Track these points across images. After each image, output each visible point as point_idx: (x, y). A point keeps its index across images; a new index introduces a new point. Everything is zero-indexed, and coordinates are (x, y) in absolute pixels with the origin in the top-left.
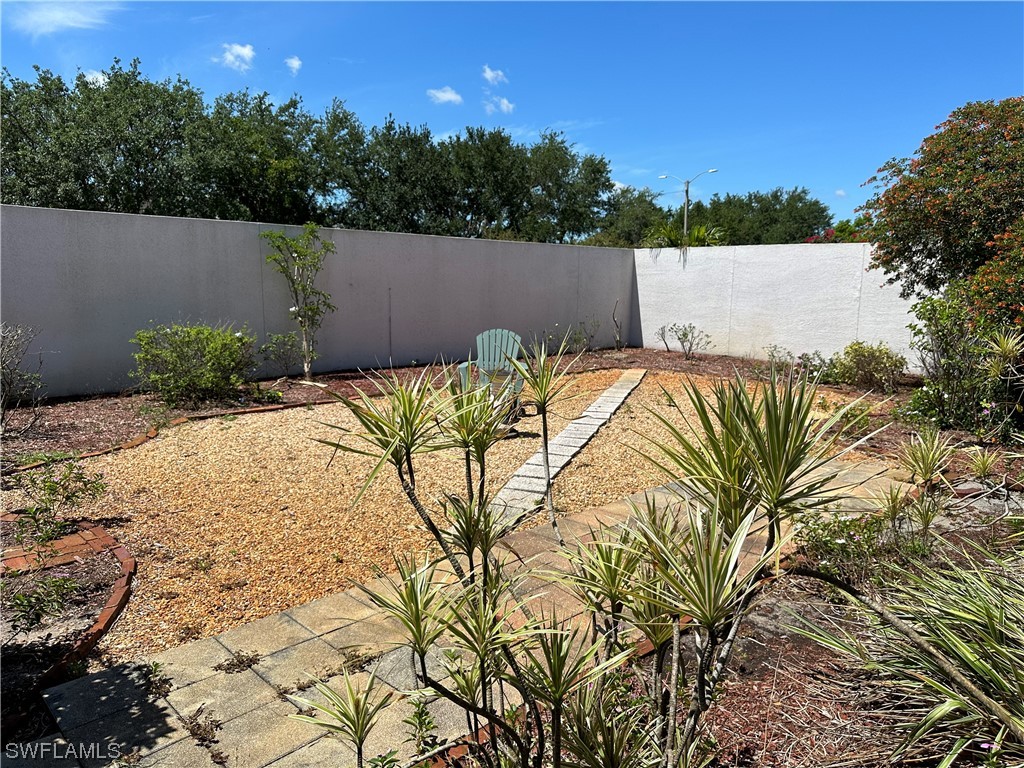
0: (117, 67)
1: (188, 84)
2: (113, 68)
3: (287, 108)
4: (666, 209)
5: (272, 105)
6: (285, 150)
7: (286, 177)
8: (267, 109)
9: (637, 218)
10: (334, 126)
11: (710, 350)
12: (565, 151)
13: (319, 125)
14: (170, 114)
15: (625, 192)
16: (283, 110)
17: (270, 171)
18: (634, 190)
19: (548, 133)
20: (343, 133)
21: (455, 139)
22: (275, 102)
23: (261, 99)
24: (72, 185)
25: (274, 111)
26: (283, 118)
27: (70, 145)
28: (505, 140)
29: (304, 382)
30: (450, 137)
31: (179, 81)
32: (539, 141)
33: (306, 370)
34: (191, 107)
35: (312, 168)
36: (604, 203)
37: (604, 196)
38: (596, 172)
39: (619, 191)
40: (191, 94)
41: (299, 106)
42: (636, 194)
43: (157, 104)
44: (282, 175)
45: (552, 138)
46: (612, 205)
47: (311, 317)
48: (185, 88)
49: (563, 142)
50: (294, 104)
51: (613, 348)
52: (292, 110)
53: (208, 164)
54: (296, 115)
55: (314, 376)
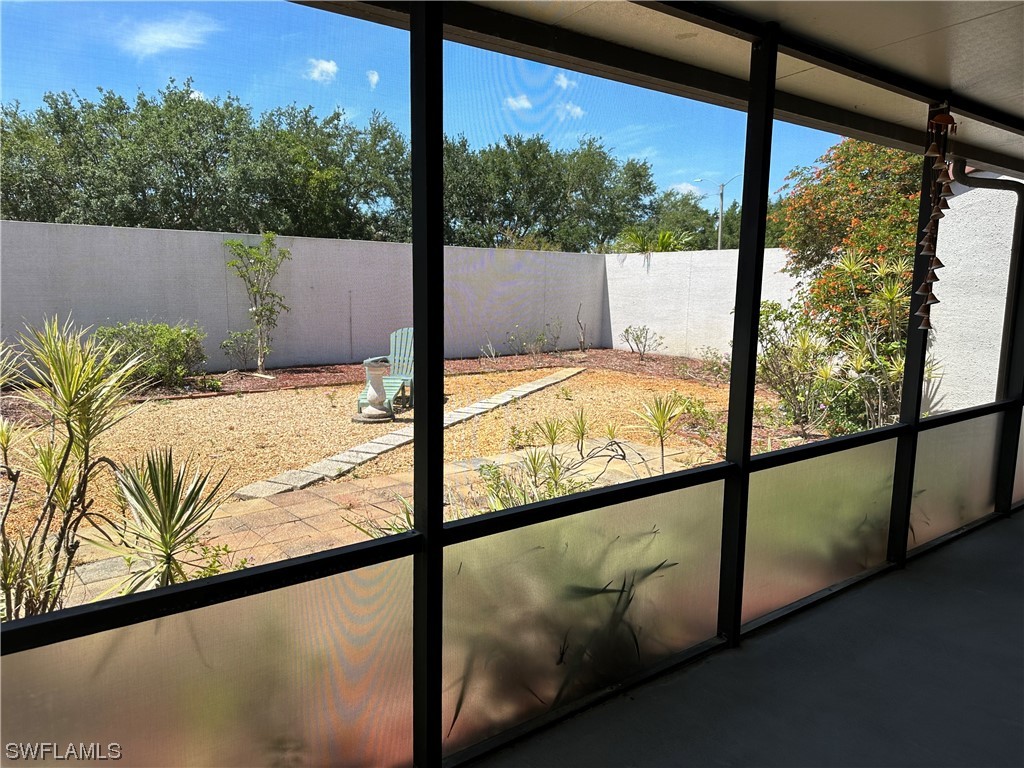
0: (172, 86)
1: (238, 100)
2: (168, 88)
3: (332, 120)
4: (711, 212)
5: (316, 118)
6: (329, 160)
7: (327, 187)
8: (311, 122)
9: (678, 222)
10: (375, 136)
11: (661, 351)
12: (603, 156)
13: (363, 136)
14: (219, 129)
15: (668, 196)
16: (327, 122)
17: (312, 181)
18: (678, 194)
19: (586, 138)
20: (385, 143)
21: (495, 146)
22: (320, 116)
23: (307, 112)
24: (126, 197)
25: (319, 123)
26: (328, 130)
27: (125, 160)
28: (543, 148)
29: (257, 374)
30: (490, 145)
31: (229, 98)
32: (578, 147)
33: (259, 363)
34: (239, 122)
35: (355, 176)
36: (645, 207)
37: (646, 200)
38: (638, 176)
39: (662, 195)
40: (239, 109)
41: (342, 118)
42: (679, 197)
43: (206, 120)
44: (324, 184)
45: (590, 144)
46: (655, 209)
47: (268, 317)
48: (235, 104)
49: (601, 147)
50: (337, 116)
51: (578, 349)
52: (336, 122)
53: (250, 175)
54: (340, 127)
55: (268, 369)
